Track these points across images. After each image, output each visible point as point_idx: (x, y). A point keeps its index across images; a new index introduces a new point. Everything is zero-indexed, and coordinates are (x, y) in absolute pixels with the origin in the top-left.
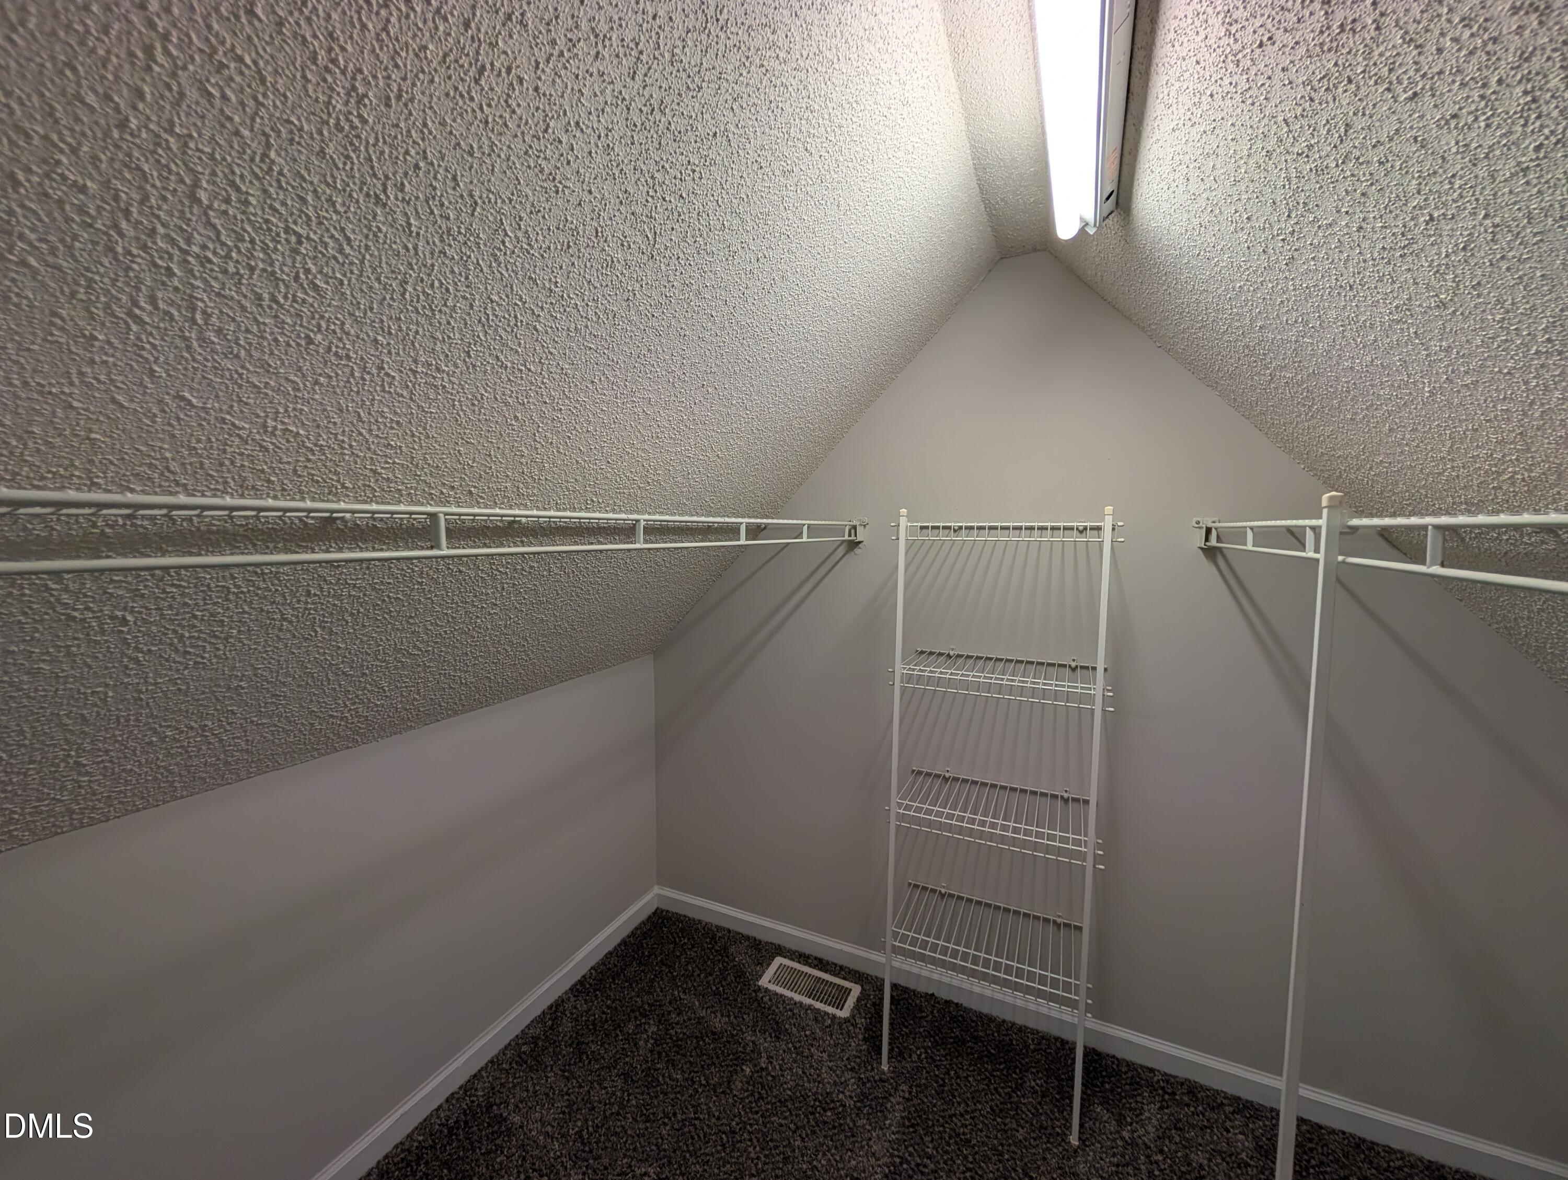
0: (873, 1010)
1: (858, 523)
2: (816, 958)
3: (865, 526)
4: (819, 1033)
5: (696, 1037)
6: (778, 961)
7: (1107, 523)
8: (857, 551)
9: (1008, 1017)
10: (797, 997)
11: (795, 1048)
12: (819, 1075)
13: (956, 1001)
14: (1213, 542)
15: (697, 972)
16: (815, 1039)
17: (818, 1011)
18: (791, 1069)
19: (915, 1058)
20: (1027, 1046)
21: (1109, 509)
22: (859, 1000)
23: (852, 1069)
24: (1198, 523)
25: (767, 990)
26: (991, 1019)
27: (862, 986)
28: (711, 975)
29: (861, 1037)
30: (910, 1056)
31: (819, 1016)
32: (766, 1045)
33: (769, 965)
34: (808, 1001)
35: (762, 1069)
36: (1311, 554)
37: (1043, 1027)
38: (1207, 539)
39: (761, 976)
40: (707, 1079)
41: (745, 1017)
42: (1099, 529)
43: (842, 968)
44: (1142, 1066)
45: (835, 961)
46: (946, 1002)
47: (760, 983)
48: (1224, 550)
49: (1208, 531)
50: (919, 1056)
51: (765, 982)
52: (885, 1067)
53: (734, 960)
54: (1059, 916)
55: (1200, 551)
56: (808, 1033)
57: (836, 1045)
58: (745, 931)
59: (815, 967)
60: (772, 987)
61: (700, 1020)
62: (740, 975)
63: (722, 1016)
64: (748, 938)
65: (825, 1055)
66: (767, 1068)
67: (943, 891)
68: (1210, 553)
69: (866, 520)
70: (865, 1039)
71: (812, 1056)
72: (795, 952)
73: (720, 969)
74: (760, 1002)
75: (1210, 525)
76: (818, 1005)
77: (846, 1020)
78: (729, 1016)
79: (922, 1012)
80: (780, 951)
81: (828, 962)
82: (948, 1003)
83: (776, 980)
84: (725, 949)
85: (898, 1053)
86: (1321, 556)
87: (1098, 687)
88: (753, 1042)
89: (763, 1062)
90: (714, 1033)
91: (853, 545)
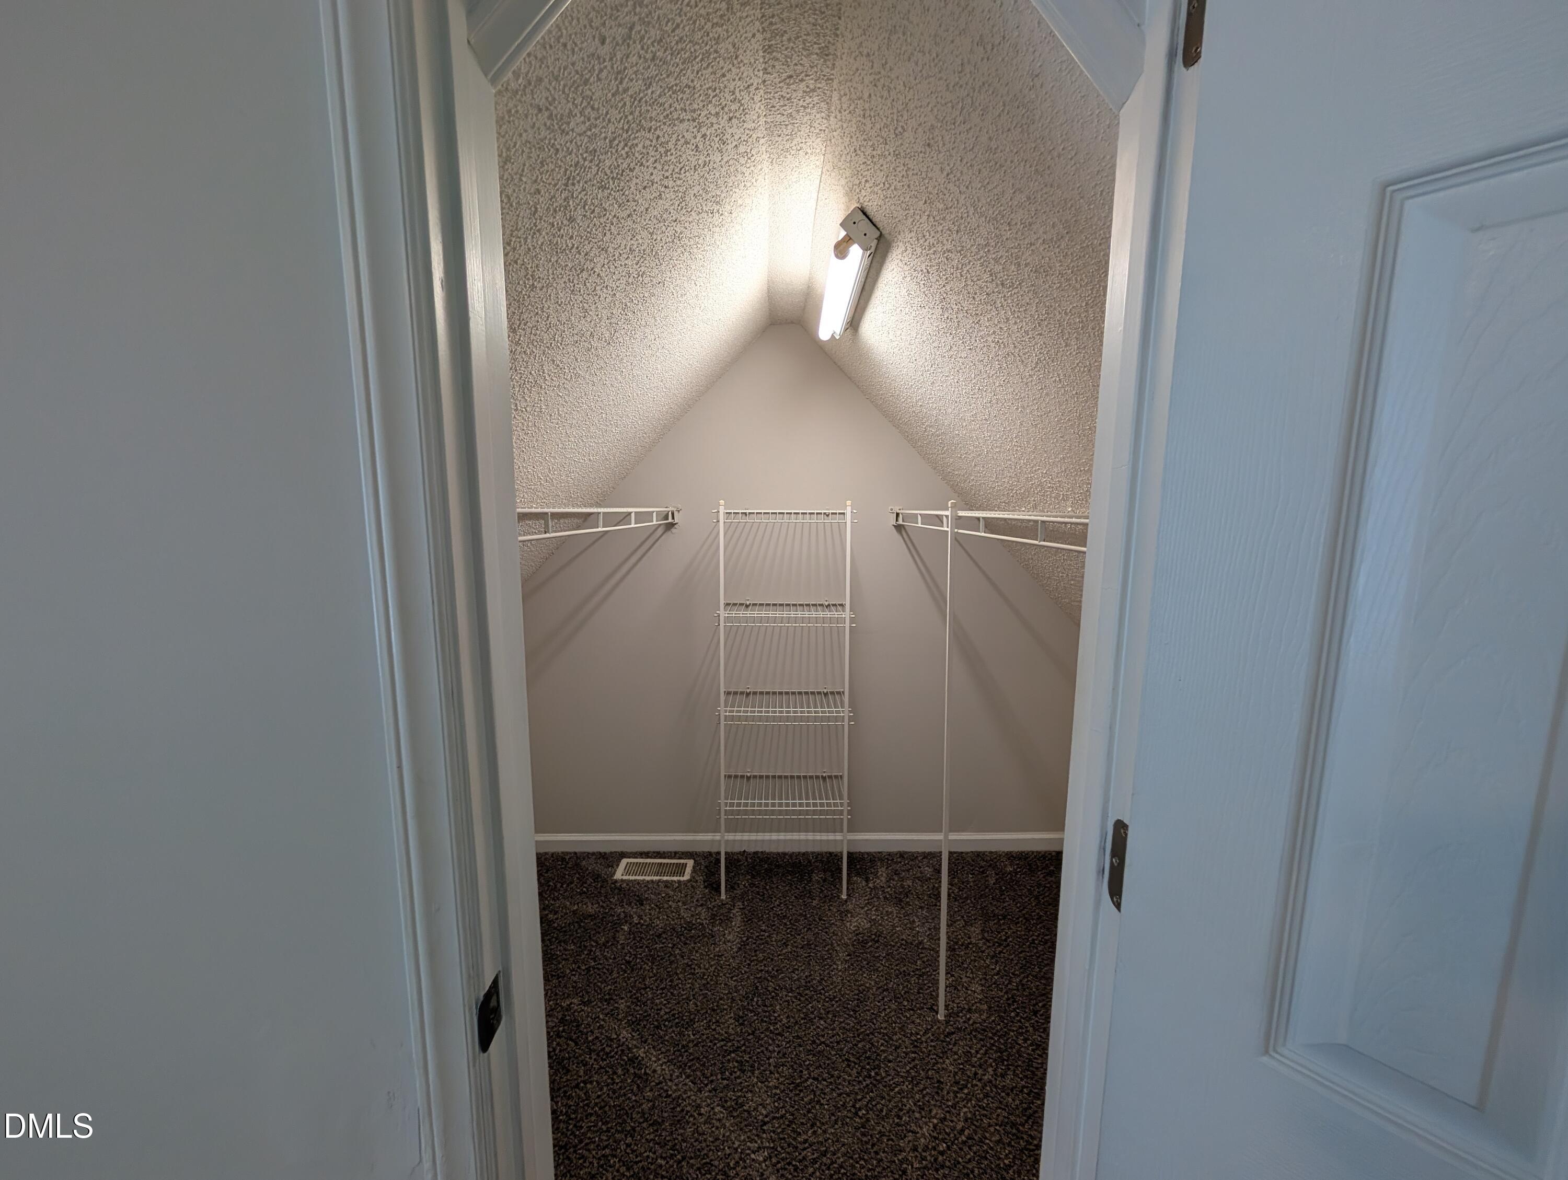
0: (706, 870)
1: (675, 509)
2: (654, 852)
3: (679, 511)
4: (671, 893)
5: (577, 922)
6: (624, 862)
7: (848, 511)
8: (673, 530)
9: (796, 850)
10: (648, 878)
11: (657, 906)
12: (679, 915)
13: (760, 850)
14: (900, 522)
15: (559, 885)
16: (669, 897)
17: (667, 881)
18: (658, 918)
19: (741, 886)
20: (810, 861)
21: (849, 503)
22: (694, 867)
23: (702, 905)
24: (892, 510)
25: (622, 880)
26: (785, 854)
27: (694, 859)
28: (572, 883)
29: (702, 887)
30: (739, 887)
31: (667, 884)
32: (634, 910)
33: (618, 865)
34: (658, 878)
35: (637, 924)
36: (946, 529)
37: (817, 849)
38: (897, 520)
39: (614, 874)
40: (596, 942)
41: (611, 900)
42: (844, 514)
43: (676, 853)
44: (875, 853)
45: (670, 850)
46: (754, 853)
47: (615, 878)
48: (906, 527)
49: (898, 515)
50: (744, 885)
51: (619, 875)
52: (723, 897)
53: (587, 869)
54: (824, 772)
55: (893, 527)
56: (663, 895)
57: (686, 896)
58: (590, 850)
59: (655, 858)
60: (625, 878)
61: (575, 912)
62: (597, 877)
63: (592, 904)
64: (593, 854)
65: (680, 904)
66: (639, 923)
67: (749, 775)
68: (899, 528)
69: (680, 506)
70: (706, 887)
71: (671, 907)
72: (636, 853)
73: (578, 878)
74: (620, 889)
75: (898, 511)
76: (665, 878)
77: (689, 881)
78: (599, 903)
79: (740, 861)
80: (623, 855)
81: (664, 852)
82: (756, 853)
83: (627, 871)
84: (577, 865)
85: (731, 887)
86: (949, 529)
87: (847, 614)
88: (624, 912)
89: (636, 920)
90: (591, 916)
91: (671, 526)
